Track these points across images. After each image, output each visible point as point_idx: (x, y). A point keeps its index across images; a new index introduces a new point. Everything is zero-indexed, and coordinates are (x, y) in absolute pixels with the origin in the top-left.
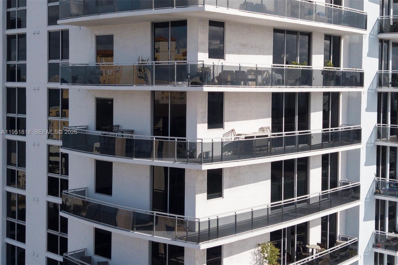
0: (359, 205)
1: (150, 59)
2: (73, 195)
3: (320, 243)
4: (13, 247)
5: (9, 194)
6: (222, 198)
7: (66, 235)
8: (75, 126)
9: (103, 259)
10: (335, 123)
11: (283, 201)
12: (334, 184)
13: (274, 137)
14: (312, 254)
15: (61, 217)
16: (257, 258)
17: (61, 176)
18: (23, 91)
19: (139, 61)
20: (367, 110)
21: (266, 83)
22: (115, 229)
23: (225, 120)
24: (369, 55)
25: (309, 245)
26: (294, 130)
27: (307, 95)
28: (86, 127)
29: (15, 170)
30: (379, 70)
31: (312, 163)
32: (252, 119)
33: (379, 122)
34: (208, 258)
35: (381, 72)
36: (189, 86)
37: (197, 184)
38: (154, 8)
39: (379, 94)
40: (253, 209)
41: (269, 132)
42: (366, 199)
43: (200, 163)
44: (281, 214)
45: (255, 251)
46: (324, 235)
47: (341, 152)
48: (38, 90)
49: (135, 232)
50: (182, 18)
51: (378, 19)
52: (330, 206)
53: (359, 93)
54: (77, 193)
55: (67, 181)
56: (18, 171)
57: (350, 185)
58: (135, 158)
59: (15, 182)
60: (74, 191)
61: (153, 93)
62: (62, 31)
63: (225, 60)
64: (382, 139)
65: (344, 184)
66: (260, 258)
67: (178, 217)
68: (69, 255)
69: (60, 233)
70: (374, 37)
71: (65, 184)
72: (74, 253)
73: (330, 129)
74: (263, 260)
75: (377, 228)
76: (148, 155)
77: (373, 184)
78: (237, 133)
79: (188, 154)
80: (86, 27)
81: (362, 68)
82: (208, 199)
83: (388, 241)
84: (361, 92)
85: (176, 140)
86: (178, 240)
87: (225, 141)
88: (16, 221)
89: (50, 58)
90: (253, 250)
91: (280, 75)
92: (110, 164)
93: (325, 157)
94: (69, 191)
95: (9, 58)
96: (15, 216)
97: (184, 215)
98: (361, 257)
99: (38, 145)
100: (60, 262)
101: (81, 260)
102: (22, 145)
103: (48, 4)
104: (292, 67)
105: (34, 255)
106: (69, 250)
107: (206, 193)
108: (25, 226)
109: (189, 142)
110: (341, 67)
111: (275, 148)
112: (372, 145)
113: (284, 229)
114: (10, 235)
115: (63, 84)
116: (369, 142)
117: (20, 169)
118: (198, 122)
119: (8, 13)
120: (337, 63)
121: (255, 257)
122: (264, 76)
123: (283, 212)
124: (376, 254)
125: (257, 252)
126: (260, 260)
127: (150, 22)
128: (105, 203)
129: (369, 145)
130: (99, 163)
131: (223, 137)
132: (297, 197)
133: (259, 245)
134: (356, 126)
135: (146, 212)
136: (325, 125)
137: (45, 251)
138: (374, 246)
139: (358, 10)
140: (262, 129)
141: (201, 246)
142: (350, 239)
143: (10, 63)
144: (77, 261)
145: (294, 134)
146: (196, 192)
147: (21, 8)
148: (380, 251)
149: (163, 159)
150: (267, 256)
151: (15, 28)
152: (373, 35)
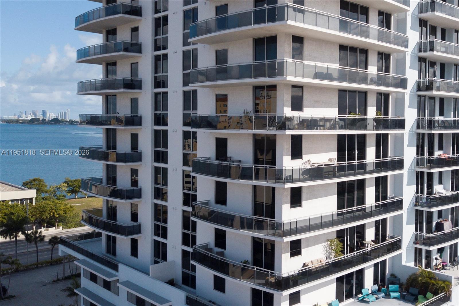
0: (403, 213)
1: (252, 112)
2: (199, 205)
3: (374, 240)
4: (159, 242)
5: (156, 205)
6: (301, 207)
7: (195, 234)
8: (201, 157)
9: (220, 250)
10: (385, 155)
11: (346, 209)
12: (385, 198)
13: (339, 165)
14: (368, 247)
15: (192, 221)
16: (327, 249)
17: (192, 192)
18: (165, 132)
19: (244, 113)
20: (409, 146)
21: (333, 127)
22: (227, 228)
23: (303, 153)
24: (410, 107)
25: (365, 241)
26: (354, 160)
27: (364, 136)
28: (209, 158)
29: (160, 188)
30: (418, 117)
31: (367, 183)
32: (323, 153)
33: (418, 154)
34: (291, 250)
35: (420, 118)
36: (276, 131)
37: (283, 197)
38: (254, 77)
39: (418, 134)
40: (322, 215)
41: (335, 161)
42: (408, 209)
43: (284, 183)
44: (343, 219)
45: (326, 245)
46: (377, 235)
47: (390, 175)
48: (176, 131)
49: (241, 230)
50: (273, 84)
51: (417, 81)
52: (380, 214)
53: (403, 134)
54: (203, 204)
55: (196, 196)
56: (162, 189)
57: (395, 199)
58: (241, 179)
59: (160, 196)
60: (200, 202)
61: (254, 135)
62: (193, 91)
63: (303, 112)
64: (420, 167)
65: (392, 198)
66: (329, 249)
67: (269, 220)
68: (198, 247)
69: (191, 232)
70: (414, 94)
71: (195, 197)
72: (200, 245)
73: (381, 159)
74: (331, 251)
75: (416, 230)
76: (250, 178)
77: (413, 198)
78: (312, 163)
79: (276, 177)
80: (209, 88)
81: (404, 115)
82: (291, 208)
83: (424, 239)
84: (404, 133)
85: (268, 167)
86: (269, 235)
87: (304, 168)
88: (161, 224)
89: (184, 109)
90: (324, 244)
91: (343, 122)
92: (225, 184)
93: (377, 179)
94: (197, 203)
95: (156, 109)
96: (160, 221)
97: (275, 219)
98: (404, 251)
99: (176, 170)
100: (191, 252)
101: (205, 250)
102: (165, 170)
103: (183, 71)
104: (351, 117)
105: (173, 247)
106: (197, 244)
107: (290, 204)
108: (167, 228)
109: (277, 169)
110: (389, 116)
111: (339, 173)
112: (412, 171)
113: (347, 229)
114: (157, 234)
115: (193, 128)
116: (410, 168)
117: (164, 187)
118: (284, 155)
119: (156, 77)
120: (386, 113)
121: (326, 249)
122: (332, 122)
123: (344, 218)
124: (416, 249)
125: (327, 246)
126: (329, 251)
127: (252, 86)
128: (221, 211)
129: (410, 171)
130: (217, 183)
131: (302, 165)
132: (357, 206)
133: (328, 240)
134: (400, 158)
135: (250, 217)
136: (377, 156)
137: (181, 245)
138: (414, 243)
139: (400, 76)
140: (330, 160)
141: (284, 240)
142: (396, 238)
143: (157, 112)
144: (202, 251)
145: (354, 163)
146: (283, 203)
147: (164, 74)
148: (419, 246)
149: (260, 180)
150: (334, 248)
151: (160, 88)
152: (413, 92)
